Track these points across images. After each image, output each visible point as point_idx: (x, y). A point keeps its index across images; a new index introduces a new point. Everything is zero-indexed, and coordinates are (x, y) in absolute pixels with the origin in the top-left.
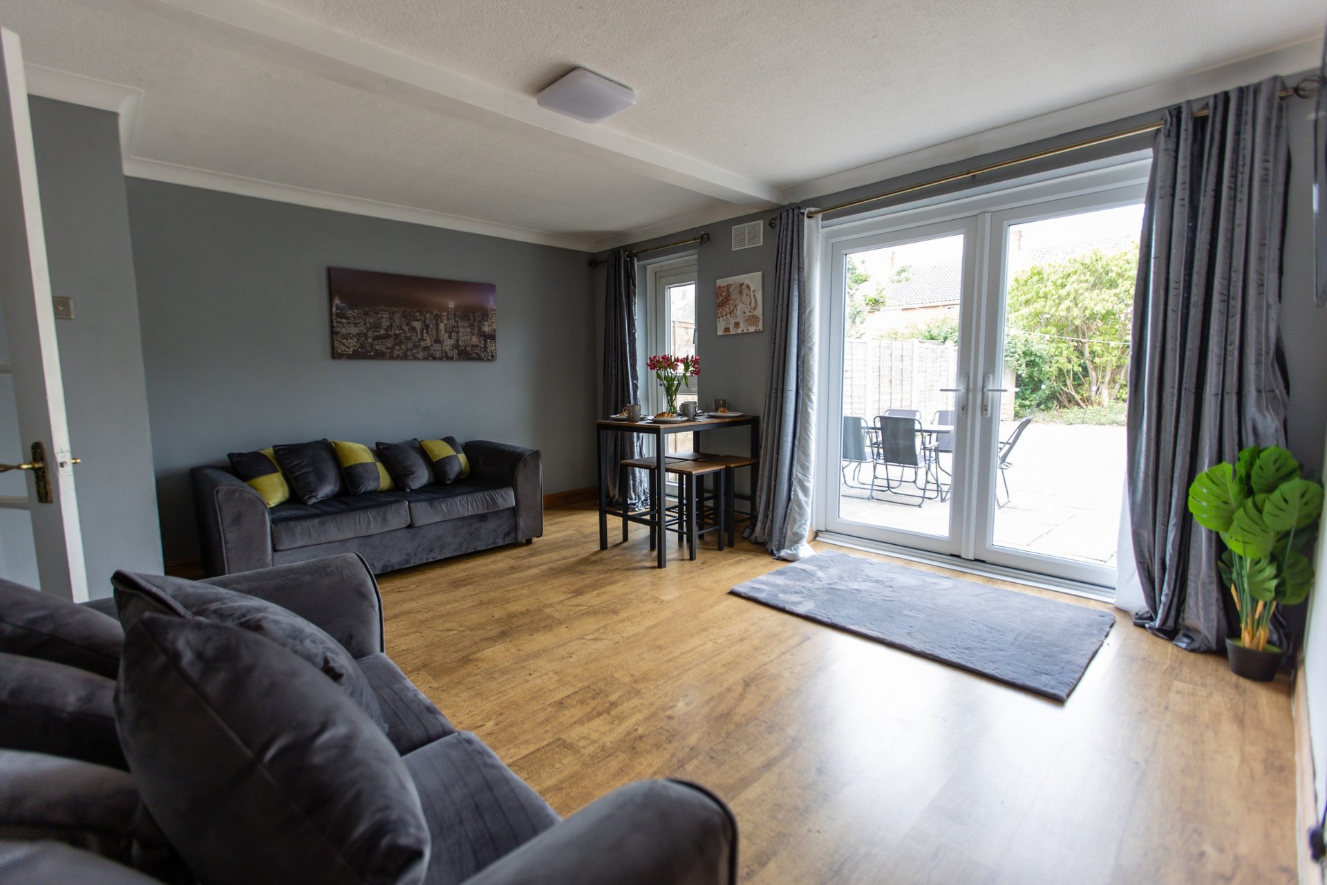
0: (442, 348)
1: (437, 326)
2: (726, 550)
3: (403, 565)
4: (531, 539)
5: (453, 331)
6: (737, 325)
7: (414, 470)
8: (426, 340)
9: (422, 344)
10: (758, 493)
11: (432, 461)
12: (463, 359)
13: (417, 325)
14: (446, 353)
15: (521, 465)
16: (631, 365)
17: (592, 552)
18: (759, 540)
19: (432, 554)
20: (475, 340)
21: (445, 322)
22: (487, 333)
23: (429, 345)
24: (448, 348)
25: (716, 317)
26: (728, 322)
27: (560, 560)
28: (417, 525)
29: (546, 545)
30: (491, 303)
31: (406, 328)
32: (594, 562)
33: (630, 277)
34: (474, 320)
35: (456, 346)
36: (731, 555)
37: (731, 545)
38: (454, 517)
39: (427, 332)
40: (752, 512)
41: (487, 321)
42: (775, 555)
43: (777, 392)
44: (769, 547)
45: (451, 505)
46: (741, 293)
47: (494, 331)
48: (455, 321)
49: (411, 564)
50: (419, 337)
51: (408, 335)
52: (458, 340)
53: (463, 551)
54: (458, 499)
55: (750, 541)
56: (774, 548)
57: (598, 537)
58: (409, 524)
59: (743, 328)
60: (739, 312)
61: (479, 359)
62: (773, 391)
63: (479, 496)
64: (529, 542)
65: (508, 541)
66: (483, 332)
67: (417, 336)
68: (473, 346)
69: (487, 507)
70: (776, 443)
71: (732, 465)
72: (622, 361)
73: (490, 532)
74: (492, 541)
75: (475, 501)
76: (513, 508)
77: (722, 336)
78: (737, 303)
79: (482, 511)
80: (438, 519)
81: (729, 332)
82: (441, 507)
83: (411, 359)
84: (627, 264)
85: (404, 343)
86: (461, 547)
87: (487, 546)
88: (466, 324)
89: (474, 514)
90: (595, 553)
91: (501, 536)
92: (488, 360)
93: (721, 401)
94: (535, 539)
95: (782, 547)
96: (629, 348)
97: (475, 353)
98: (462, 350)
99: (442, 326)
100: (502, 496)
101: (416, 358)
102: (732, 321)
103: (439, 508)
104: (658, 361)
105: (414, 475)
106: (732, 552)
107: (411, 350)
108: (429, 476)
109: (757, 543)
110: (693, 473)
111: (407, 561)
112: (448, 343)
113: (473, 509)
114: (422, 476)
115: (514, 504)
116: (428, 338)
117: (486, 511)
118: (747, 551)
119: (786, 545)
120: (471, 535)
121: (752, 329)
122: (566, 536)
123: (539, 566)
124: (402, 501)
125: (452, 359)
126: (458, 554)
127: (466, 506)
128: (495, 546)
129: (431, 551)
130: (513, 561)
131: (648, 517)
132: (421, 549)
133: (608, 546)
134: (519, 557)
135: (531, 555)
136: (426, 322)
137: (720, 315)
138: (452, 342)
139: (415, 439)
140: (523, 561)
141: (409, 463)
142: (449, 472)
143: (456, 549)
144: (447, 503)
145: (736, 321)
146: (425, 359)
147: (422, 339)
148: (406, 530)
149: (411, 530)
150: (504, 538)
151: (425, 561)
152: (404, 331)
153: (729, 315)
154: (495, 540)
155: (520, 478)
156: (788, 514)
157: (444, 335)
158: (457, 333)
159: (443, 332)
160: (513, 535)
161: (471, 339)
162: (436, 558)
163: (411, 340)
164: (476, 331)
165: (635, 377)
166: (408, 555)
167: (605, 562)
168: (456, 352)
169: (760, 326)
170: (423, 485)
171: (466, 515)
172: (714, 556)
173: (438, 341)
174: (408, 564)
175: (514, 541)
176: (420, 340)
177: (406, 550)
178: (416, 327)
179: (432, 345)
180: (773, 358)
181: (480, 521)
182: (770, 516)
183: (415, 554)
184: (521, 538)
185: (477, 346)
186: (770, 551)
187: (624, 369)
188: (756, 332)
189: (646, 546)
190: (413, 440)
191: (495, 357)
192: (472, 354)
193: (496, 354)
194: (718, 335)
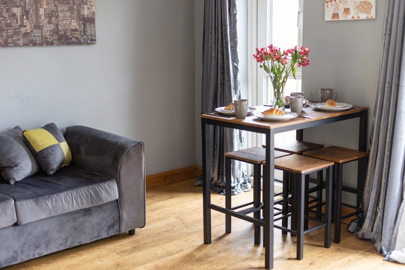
0: (42, 33)
1: (37, 11)
2: (333, 246)
3: (10, 262)
4: (134, 230)
5: (52, 16)
6: (347, 11)
7: (18, 162)
8: (26, 26)
9: (23, 30)
10: (366, 188)
11: (35, 151)
12: (63, 44)
13: (17, 11)
14: (46, 38)
15: (125, 158)
16: (231, 47)
17: (196, 247)
18: (366, 237)
19: (38, 251)
20: (75, 24)
21: (45, 7)
22: (86, 17)
23: (29, 31)
24: (48, 33)
26: (337, 8)
27: (165, 256)
28: (23, 223)
29: (148, 237)
31: (6, 15)
32: (199, 260)
34: (74, 3)
35: (56, 31)
36: (339, 254)
37: (337, 241)
38: (60, 214)
39: (27, 18)
40: (358, 205)
41: (86, 4)
42: (385, 256)
43: (391, 87)
44: (378, 245)
45: (56, 201)
47: (94, 13)
48: (55, 6)
49: (19, 261)
50: (19, 23)
51: (9, 22)
52: (57, 25)
53: (68, 245)
54: (62, 195)
55: (357, 237)
56: (384, 248)
57: (202, 227)
58: (15, 222)
59: (353, 14)
61: (79, 43)
62: (387, 85)
63: (84, 191)
64: (131, 233)
65: (112, 233)
66: (83, 16)
67: (17, 22)
68: (73, 30)
69: (91, 201)
70: (388, 139)
71: (341, 161)
72: (222, 43)
73: (94, 225)
74: (96, 234)
75: (80, 196)
76: (117, 200)
79: (86, 206)
80: (44, 216)
81: (338, 17)
82: (46, 203)
83: (12, 46)
85: (4, 30)
86: (66, 242)
87: (90, 240)
88: (66, 8)
89: (78, 209)
90: (199, 248)
91: (105, 229)
92: (88, 44)
93: (328, 91)
94: (137, 230)
95: (392, 248)
96: (230, 29)
97: (75, 38)
98: (62, 35)
99: (42, 11)
100: (106, 190)
101: (16, 45)
102: (342, 7)
103: (44, 205)
104: (266, 54)
105: (18, 167)
106: (339, 250)
107: (12, 36)
108: (32, 167)
109: (363, 239)
110: (303, 172)
111: (14, 259)
112: (48, 28)
113: (78, 204)
114: (25, 168)
115: (118, 197)
116: (28, 23)
117: (90, 206)
118: (355, 249)
119: (396, 246)
120: (76, 229)
122: (168, 225)
123: (144, 263)
124: (8, 199)
125: (52, 44)
126: (64, 248)
127: (71, 202)
128: (99, 238)
129: (38, 247)
130: (118, 256)
131: (251, 215)
132: (27, 246)
133: (213, 238)
134: (124, 252)
135: (135, 249)
136: (25, 8)
138: (52, 27)
139: (17, 128)
140: (127, 257)
141: (12, 155)
142: (52, 162)
143: (62, 244)
144: (52, 200)
145: (346, 7)
146: (26, 45)
147: (22, 26)
148: (13, 228)
149: (18, 228)
150: (108, 231)
151: (31, 257)
152: (5, 18)
154: (99, 233)
155: (124, 170)
156: (399, 214)
157: (44, 20)
158: (57, 17)
159: (43, 17)
160: (116, 227)
161: (70, 24)
162: (42, 253)
163: (12, 26)
164: (75, 15)
165: (235, 59)
166: (16, 252)
167: (211, 259)
168: (55, 37)
169: (373, 14)
170: (27, 176)
171: (71, 210)
172: (321, 255)
173: (38, 27)
174: (15, 261)
175: (118, 233)
176: (20, 26)
177: (13, 248)
178: (16, 12)
179: (31, 32)
180: (388, 51)
181: (85, 215)
182: (379, 214)
183: (22, 251)
184: (124, 230)
185: (76, 30)
186: (379, 249)
187: (225, 52)
188: (368, 20)
189: (249, 240)
190: (15, 128)
191: (95, 40)
192: (71, 39)
193: (95, 36)
194: (326, 20)
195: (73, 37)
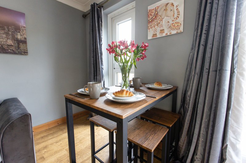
6: (162, 31)
20: (10, 42)
22: (20, 39)
25: (147, 28)
26: (156, 30)
30: (22, 23)
33: (99, 17)
34: (9, 30)
41: (19, 32)
43: (209, 72)
46: (166, 10)
47: (26, 39)
59: (167, 32)
60: (164, 22)
61: (14, 53)
66: (17, 38)
68: (9, 45)
76: (2, 162)
77: (152, 39)
78: (163, 17)
84: (98, 11)
88: (2, 32)
92: (21, 54)
97: (10, 50)
102: (159, 29)
121: (174, 32)
137: (150, 27)
145: (162, 29)
153: (156, 26)
164: (10, 37)
165: (102, 65)
169: (181, 29)
185: (11, 46)
188: (178, 33)
191: (27, 53)
192: (8, 50)
193: (27, 51)
194: (148, 39)
195: (9, 49)
